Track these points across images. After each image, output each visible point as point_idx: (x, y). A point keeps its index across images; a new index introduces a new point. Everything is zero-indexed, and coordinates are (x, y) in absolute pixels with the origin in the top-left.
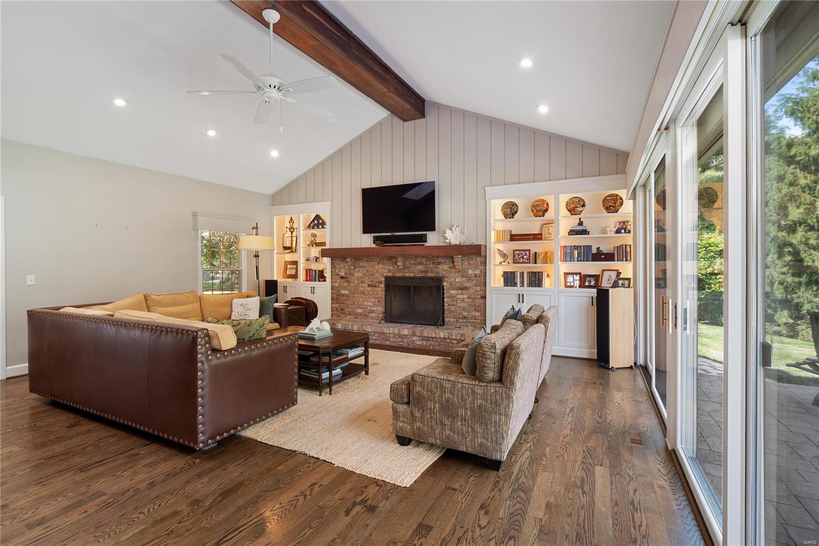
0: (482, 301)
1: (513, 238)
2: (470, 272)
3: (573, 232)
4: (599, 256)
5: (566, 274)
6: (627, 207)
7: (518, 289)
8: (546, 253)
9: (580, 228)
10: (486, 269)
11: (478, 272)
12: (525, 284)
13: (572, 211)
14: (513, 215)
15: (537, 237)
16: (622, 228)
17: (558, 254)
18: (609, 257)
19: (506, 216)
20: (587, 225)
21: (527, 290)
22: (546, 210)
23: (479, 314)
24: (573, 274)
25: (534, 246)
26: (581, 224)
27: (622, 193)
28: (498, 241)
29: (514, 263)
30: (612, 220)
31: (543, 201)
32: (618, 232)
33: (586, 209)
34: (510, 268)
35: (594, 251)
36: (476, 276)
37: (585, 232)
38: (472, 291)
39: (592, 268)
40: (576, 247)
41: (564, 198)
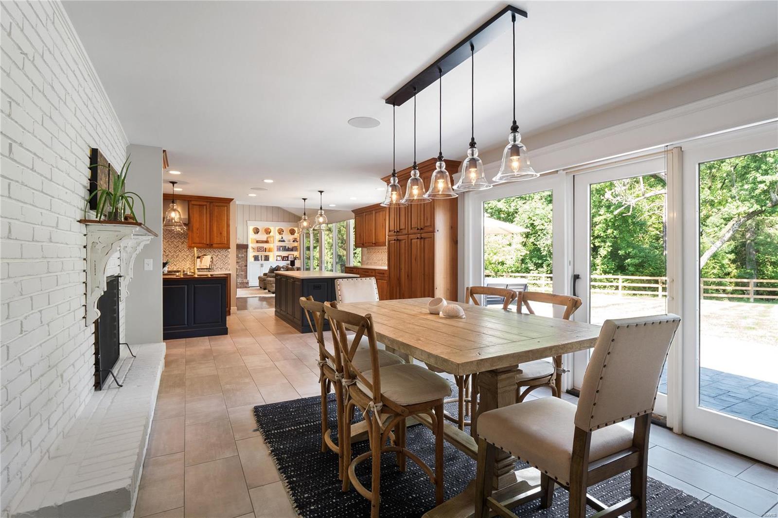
0: (245, 267)
1: (257, 242)
2: (240, 255)
3: (280, 241)
4: (288, 250)
5: (277, 256)
6: (296, 235)
7: (260, 262)
8: (270, 248)
9: (282, 240)
10: (247, 254)
11: (243, 255)
12: (263, 259)
13: (280, 233)
14: (258, 232)
15: (267, 242)
16: (295, 240)
17: (275, 249)
18: (292, 250)
19: (255, 233)
20: (284, 238)
21: (263, 262)
22: (270, 232)
23: (244, 273)
24: (279, 256)
25: (265, 245)
26: (282, 238)
27: (296, 229)
28: (252, 243)
29: (258, 251)
30: (291, 237)
31: (269, 229)
32: (294, 241)
33: (284, 233)
34: (256, 254)
35: (287, 248)
36: (242, 257)
37: (284, 241)
38: (240, 263)
39: (285, 254)
40: (281, 246)
41: (277, 228)
